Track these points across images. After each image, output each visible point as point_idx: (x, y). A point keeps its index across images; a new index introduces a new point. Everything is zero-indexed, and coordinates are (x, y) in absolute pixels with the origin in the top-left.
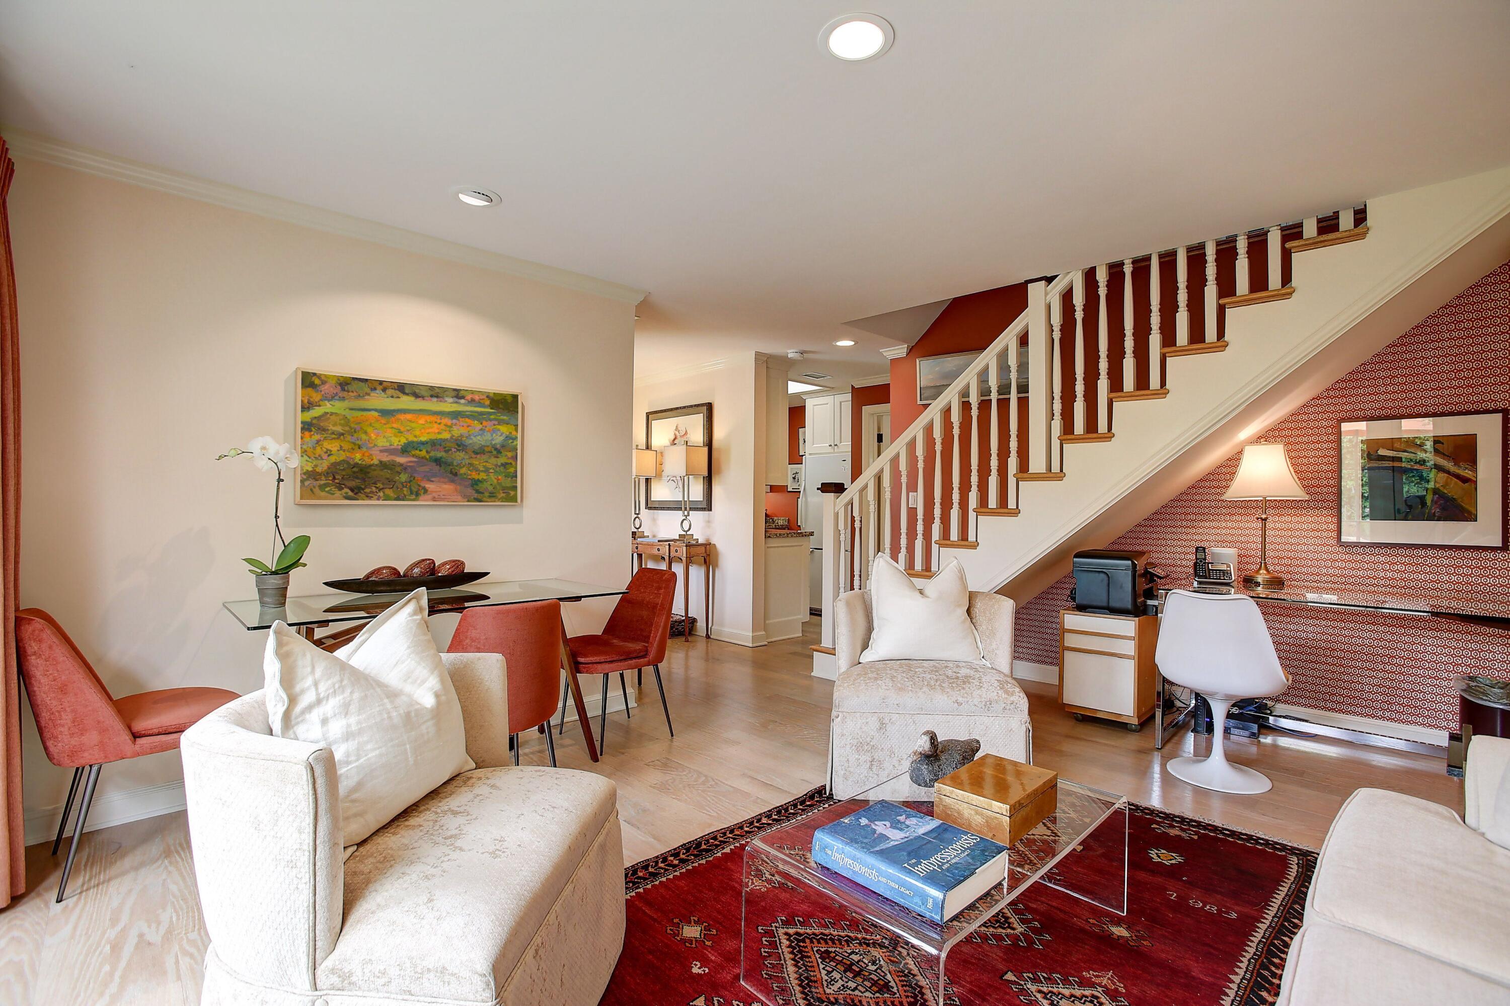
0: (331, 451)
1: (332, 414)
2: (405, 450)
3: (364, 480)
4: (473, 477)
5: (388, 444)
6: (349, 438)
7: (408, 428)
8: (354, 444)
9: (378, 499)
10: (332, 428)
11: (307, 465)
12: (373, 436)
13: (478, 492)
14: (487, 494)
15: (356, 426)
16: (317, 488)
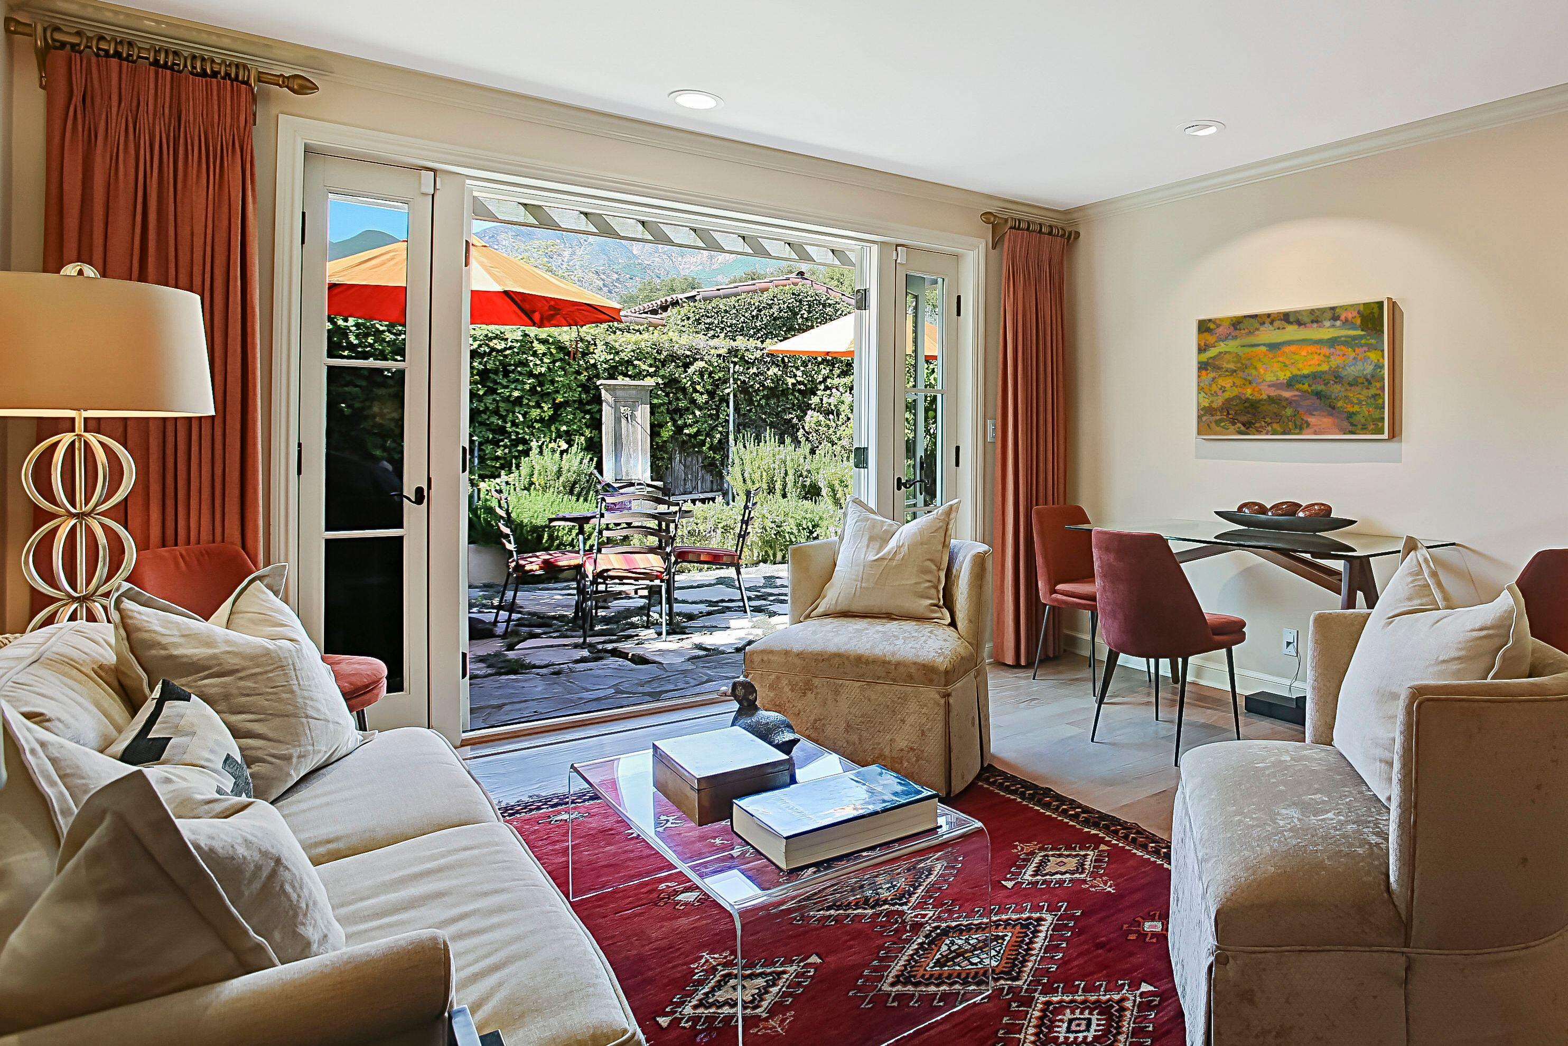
0: (1225, 387)
1: (1226, 353)
2: (1290, 384)
3: (1254, 415)
4: (1348, 409)
5: (1275, 379)
6: (1241, 374)
7: (1292, 361)
8: (1245, 379)
9: (1267, 434)
10: (1225, 365)
11: (1204, 401)
12: (1262, 371)
13: (1352, 424)
14: (1360, 426)
15: (1247, 362)
16: (1213, 423)
